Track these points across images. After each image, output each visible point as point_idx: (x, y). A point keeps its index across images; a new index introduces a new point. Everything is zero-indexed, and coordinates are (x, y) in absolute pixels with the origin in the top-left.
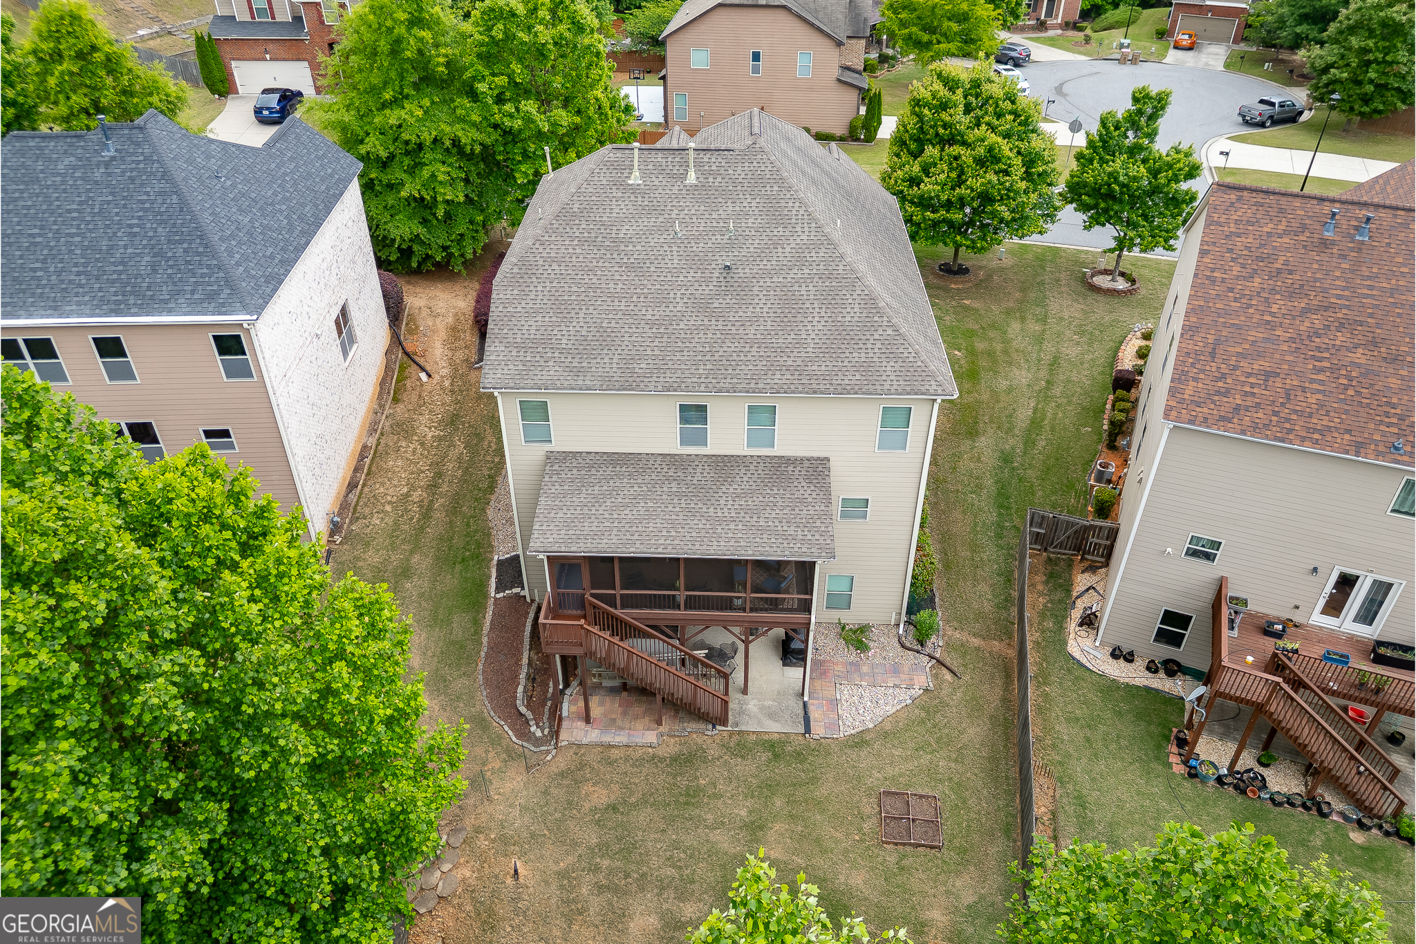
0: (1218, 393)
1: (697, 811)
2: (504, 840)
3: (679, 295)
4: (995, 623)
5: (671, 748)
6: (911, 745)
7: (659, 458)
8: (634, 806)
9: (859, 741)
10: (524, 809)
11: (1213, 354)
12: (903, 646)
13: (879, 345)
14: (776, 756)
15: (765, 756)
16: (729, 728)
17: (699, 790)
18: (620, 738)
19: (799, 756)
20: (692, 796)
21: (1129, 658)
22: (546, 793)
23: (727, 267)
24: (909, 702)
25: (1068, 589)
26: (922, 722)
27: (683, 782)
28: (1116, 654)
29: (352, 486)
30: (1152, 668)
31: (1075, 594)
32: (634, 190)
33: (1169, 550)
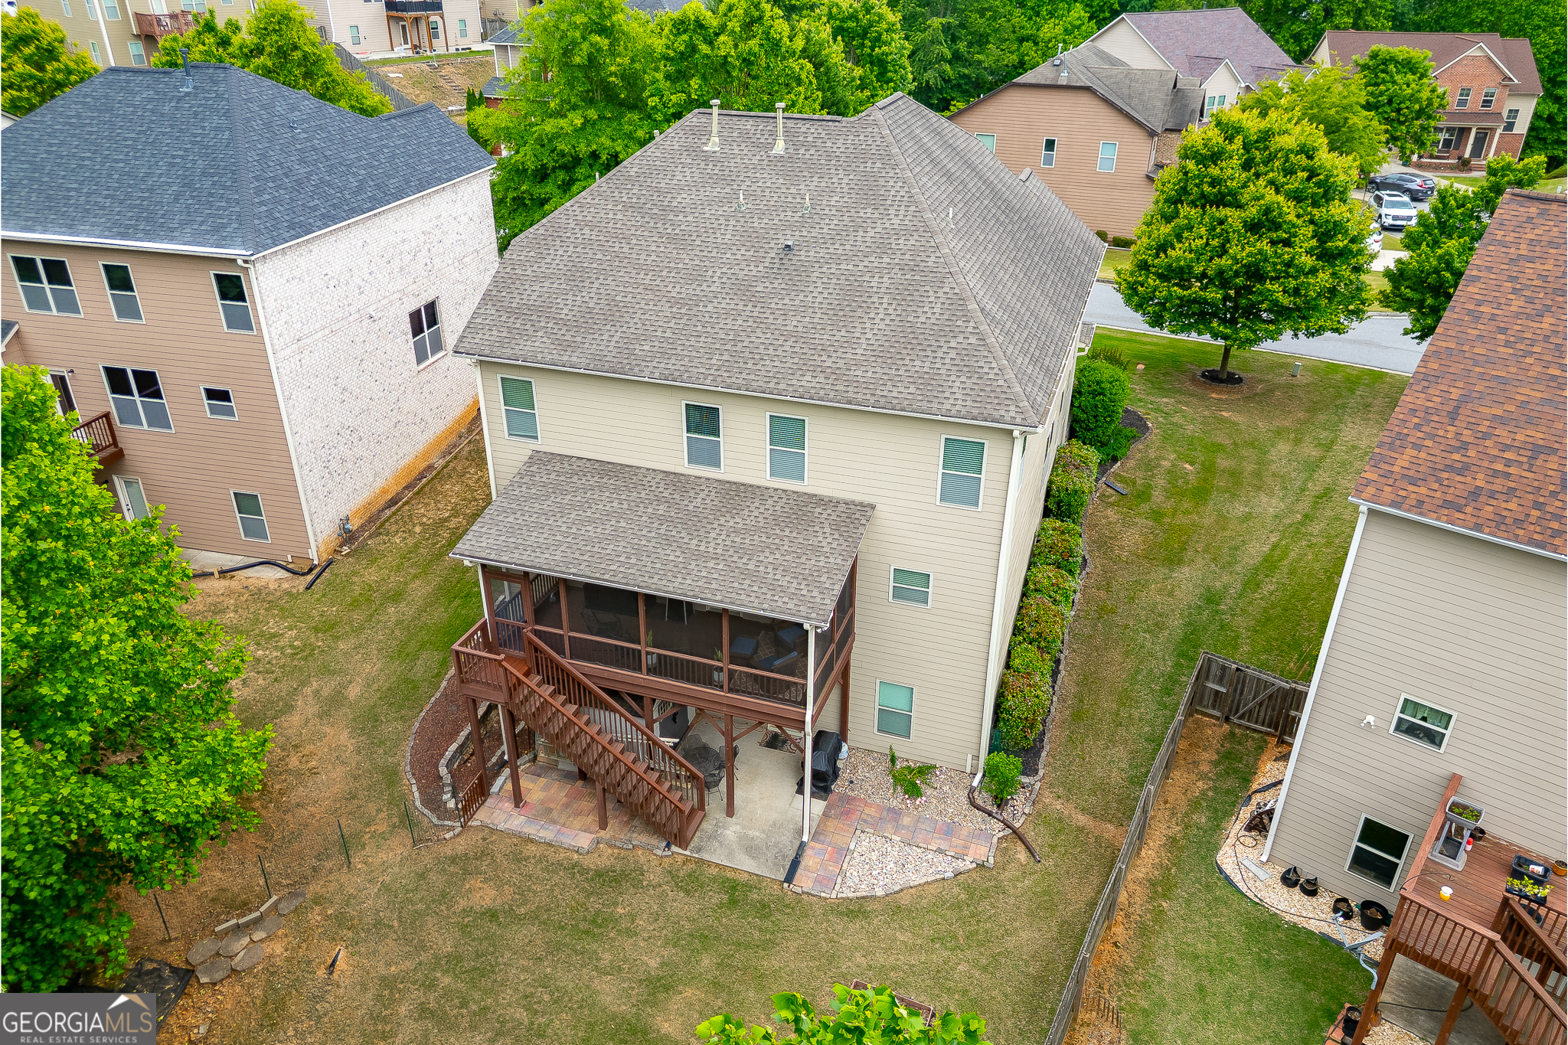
0: (1449, 468)
1: (595, 946)
2: (340, 920)
3: (718, 274)
4: (1120, 802)
5: (604, 859)
6: (927, 931)
7: (661, 476)
8: (520, 919)
9: (856, 909)
10: (386, 888)
11: (1453, 415)
12: (973, 803)
13: (953, 355)
14: (733, 903)
15: (716, 898)
16: (687, 853)
17: (612, 920)
18: (547, 833)
19: (764, 909)
20: (597, 925)
21: (1311, 889)
22: (422, 876)
23: (788, 246)
24: (949, 874)
25: (1246, 780)
26: (957, 906)
27: (595, 904)
28: (1290, 879)
29: (393, 502)
30: (1341, 907)
31: (1255, 786)
32: (707, 157)
33: (1370, 718)
